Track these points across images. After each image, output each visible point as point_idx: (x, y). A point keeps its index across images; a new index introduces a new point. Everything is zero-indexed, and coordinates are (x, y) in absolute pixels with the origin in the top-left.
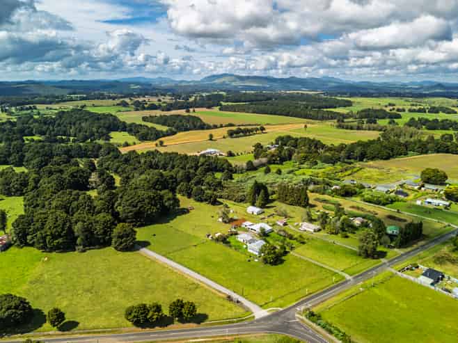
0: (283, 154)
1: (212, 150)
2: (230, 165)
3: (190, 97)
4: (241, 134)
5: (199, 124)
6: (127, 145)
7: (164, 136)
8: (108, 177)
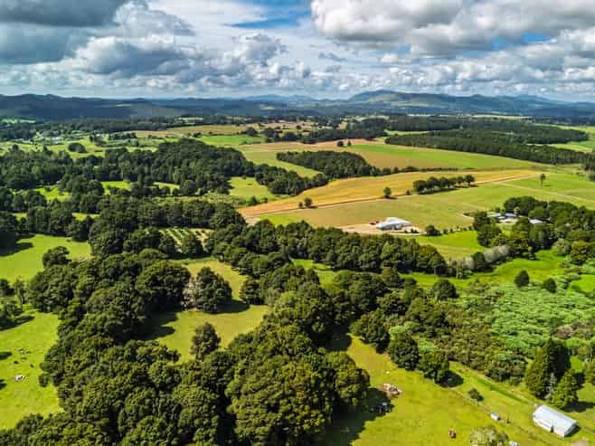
3: (340, 123)
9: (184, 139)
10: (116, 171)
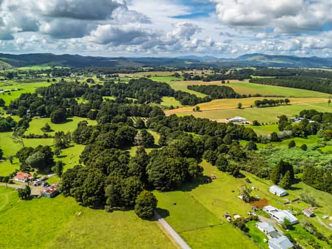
0: (307, 128)
1: (240, 118)
2: (255, 135)
3: (227, 71)
4: (267, 104)
5: (231, 93)
6: (172, 108)
7: (201, 102)
8: (149, 137)
9: (142, 78)
10: (109, 92)
